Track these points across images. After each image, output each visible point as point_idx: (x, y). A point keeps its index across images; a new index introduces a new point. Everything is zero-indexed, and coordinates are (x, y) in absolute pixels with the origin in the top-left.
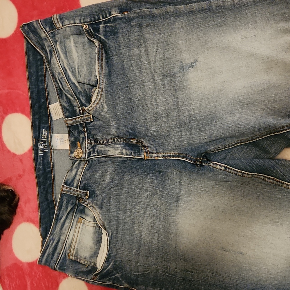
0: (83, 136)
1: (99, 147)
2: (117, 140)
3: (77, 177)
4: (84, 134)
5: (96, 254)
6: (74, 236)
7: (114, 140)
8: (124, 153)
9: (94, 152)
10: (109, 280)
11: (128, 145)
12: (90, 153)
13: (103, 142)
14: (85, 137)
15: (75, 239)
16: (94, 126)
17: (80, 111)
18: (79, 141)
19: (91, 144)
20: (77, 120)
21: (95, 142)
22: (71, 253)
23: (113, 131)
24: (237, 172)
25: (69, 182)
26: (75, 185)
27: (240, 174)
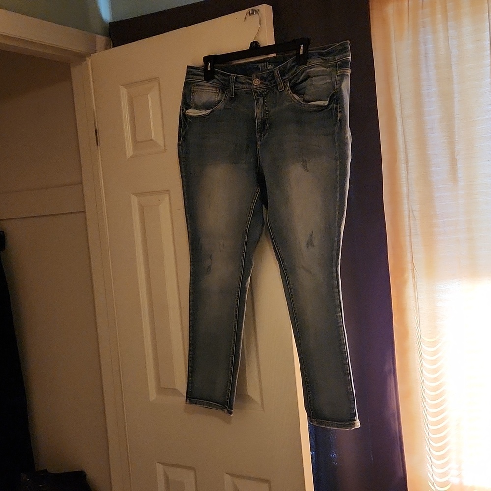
0: (268, 84)
1: (261, 100)
2: (267, 114)
3: (240, 86)
4: (270, 85)
5: (196, 108)
6: (205, 86)
7: (267, 111)
8: (259, 121)
9: (258, 96)
10: (184, 121)
11: (263, 123)
12: (257, 92)
13: (266, 102)
14: (268, 86)
15: (204, 88)
16: (276, 93)
17: (286, 79)
18: (265, 82)
19: (263, 92)
20: (279, 79)
21: (265, 95)
22: (195, 88)
23: (272, 111)
24: (255, 200)
25: (238, 80)
26: (236, 86)
27: (253, 201)
